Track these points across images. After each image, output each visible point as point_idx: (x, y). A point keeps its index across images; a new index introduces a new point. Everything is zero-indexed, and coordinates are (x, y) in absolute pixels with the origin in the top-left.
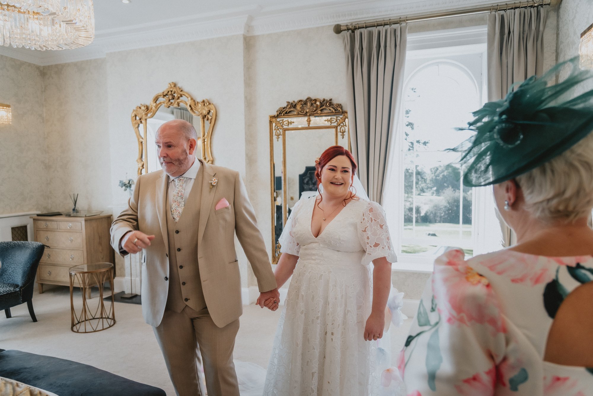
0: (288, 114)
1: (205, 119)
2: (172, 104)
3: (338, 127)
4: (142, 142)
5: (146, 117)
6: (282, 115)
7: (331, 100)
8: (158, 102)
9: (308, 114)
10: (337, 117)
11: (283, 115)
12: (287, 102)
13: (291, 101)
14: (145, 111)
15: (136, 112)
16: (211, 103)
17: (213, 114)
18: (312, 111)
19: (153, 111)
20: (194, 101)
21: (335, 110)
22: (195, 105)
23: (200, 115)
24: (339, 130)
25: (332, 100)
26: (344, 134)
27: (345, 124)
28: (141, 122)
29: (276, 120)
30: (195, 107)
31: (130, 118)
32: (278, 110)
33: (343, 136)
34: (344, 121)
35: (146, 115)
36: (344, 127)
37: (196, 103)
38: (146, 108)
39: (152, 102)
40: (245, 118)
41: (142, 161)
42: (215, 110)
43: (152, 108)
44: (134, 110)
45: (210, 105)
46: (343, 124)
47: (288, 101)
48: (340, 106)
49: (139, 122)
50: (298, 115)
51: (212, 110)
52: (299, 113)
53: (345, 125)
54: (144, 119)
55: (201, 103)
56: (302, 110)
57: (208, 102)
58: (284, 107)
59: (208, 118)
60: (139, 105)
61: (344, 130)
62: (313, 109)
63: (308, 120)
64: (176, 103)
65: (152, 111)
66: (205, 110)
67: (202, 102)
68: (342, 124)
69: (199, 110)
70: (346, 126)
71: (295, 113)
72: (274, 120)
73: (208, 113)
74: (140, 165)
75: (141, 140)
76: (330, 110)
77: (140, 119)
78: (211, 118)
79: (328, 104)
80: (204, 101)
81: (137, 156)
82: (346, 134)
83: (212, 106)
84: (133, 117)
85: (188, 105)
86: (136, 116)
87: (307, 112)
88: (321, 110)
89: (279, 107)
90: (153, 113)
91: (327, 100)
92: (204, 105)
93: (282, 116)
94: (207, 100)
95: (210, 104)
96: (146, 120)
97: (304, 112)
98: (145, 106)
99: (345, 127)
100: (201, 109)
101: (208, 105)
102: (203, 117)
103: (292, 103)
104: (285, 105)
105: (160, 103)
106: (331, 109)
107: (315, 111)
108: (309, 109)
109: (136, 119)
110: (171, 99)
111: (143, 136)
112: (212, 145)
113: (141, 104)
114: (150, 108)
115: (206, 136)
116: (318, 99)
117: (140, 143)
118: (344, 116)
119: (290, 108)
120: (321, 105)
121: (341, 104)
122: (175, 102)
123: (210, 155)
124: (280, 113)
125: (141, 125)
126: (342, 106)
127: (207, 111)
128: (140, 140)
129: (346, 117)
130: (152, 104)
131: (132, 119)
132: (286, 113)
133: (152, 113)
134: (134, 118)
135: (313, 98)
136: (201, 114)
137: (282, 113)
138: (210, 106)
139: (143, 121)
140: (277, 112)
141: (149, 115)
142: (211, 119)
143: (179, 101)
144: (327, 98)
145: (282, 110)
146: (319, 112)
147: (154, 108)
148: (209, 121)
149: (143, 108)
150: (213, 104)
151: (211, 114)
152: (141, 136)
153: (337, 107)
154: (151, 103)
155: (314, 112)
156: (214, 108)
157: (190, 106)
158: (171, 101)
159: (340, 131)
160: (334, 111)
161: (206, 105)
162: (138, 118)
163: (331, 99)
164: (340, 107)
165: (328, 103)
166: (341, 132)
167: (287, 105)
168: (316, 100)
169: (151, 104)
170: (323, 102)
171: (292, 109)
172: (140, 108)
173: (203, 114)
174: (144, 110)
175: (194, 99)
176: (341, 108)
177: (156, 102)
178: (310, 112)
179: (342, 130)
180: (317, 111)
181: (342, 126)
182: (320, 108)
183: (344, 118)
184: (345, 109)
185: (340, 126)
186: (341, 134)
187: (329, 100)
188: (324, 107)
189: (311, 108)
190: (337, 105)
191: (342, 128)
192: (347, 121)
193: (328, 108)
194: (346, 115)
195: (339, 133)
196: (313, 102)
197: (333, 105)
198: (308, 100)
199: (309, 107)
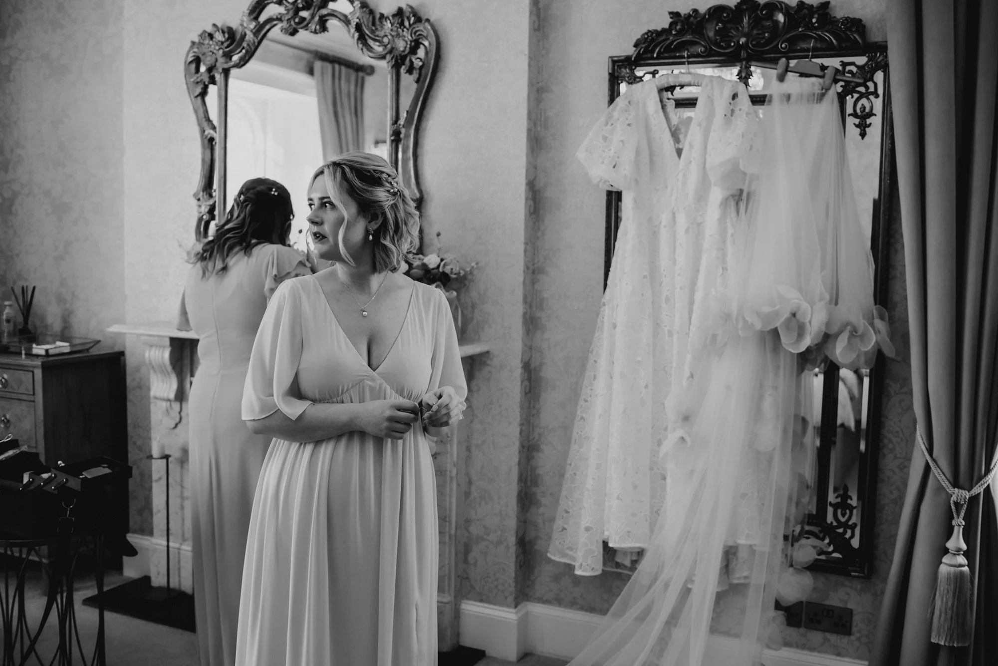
0: (673, 54)
1: (403, 70)
2: (305, 23)
3: (848, 98)
4: (211, 140)
5: (226, 62)
6: (655, 55)
7: (825, 5)
8: (262, 19)
9: (743, 54)
10: (844, 65)
11: (658, 58)
12: (670, 13)
13: (684, 10)
14: (226, 44)
15: (198, 48)
16: (424, 17)
17: (427, 53)
18: (758, 43)
19: (248, 45)
20: (371, 12)
21: (840, 41)
22: (374, 24)
23: (388, 57)
24: (849, 110)
25: (831, 5)
26: (868, 121)
27: (872, 89)
28: (213, 81)
29: (632, 71)
30: (373, 32)
31: (182, 67)
32: (638, 40)
33: (863, 128)
34: (871, 79)
35: (228, 56)
36: (868, 99)
37: (378, 16)
38: (227, 36)
39: (245, 19)
40: (530, 66)
41: (211, 196)
42: (433, 40)
43: (245, 34)
44: (193, 43)
45: (418, 24)
46: (867, 88)
47: (675, 11)
48: (856, 24)
49: (207, 80)
50: (710, 56)
51: (426, 38)
52: (711, 47)
53: (872, 93)
54: (220, 70)
55: (391, 18)
56: (722, 41)
57: (413, 16)
58: (659, 29)
59: (412, 62)
60: (210, 29)
61: (867, 110)
62: (764, 38)
63: (743, 75)
64: (317, 18)
65: (245, 44)
66: (404, 40)
67: (394, 16)
68: (862, 89)
69: (386, 40)
70: (877, 96)
71: (700, 49)
72: (625, 71)
73: (414, 50)
74: (205, 209)
75: (209, 132)
76: (821, 39)
77: (210, 70)
78: (421, 64)
79: (814, 20)
80: (400, 13)
81: (196, 179)
82: (876, 122)
83: (425, 28)
84: (191, 62)
85: (353, 24)
86: (197, 61)
87: (739, 47)
88: (792, 41)
89: (645, 31)
90: (247, 51)
91: (812, 6)
92: (402, 24)
93: (653, 58)
94: (411, 7)
95: (419, 20)
96: (226, 72)
97: (729, 46)
98: (226, 30)
99: (871, 97)
100: (393, 36)
101: (414, 23)
102: (396, 61)
103: (689, 16)
104: (664, 22)
105: (269, 20)
106: (828, 36)
107: (769, 41)
108: (745, 35)
109: (197, 70)
110: (300, 6)
111: (215, 122)
112: (419, 151)
113: (214, 25)
114: (238, 37)
115: (402, 122)
116: (780, 2)
117: (206, 141)
119: (680, 33)
120: (789, 22)
121: (860, 21)
122: (313, 16)
123: (413, 180)
124: (646, 50)
125: (213, 90)
126: (864, 27)
127: (409, 43)
128: (206, 133)
129: (877, 64)
130: (245, 25)
131: (187, 70)
132: (668, 49)
133: (244, 51)
134: (193, 66)
135: (762, 2)
136: (390, 52)
137: (653, 51)
138: (420, 27)
139: (219, 77)
140: (636, 45)
141: (235, 58)
142: (421, 68)
143: (324, 12)
145: (653, 40)
146: (783, 46)
147: (250, 36)
148: (415, 75)
149: (219, 37)
150: (428, 20)
151: (421, 53)
152: (208, 120)
153: (850, 29)
154: (242, 21)
155: (764, 45)
156: (432, 32)
157: (358, 28)
158: (304, 14)
159: (855, 110)
160: (834, 41)
161: (406, 24)
162: (203, 69)
163: (828, 3)
164: (857, 32)
165: (816, 16)
166: (855, 115)
167: (671, 24)
168: (773, 7)
169: (242, 25)
170: (797, 12)
171: (688, 37)
172: (211, 36)
173: (396, 53)
174: (222, 43)
175: (372, 6)
176: (863, 33)
177: (256, 18)
178: (753, 45)
179: (861, 108)
180: (775, 43)
181: (862, 95)
182: (785, 34)
183: (872, 66)
184: (875, 37)
185: (856, 96)
186: (857, 121)
187: (817, 7)
188: (800, 30)
189: (755, 32)
190: (845, 21)
191: (864, 101)
192: (879, 76)
193: (814, 32)
194: (880, 56)
195: (851, 117)
196: (761, 12)
197: (833, 21)
198: (745, 7)
199: (746, 30)
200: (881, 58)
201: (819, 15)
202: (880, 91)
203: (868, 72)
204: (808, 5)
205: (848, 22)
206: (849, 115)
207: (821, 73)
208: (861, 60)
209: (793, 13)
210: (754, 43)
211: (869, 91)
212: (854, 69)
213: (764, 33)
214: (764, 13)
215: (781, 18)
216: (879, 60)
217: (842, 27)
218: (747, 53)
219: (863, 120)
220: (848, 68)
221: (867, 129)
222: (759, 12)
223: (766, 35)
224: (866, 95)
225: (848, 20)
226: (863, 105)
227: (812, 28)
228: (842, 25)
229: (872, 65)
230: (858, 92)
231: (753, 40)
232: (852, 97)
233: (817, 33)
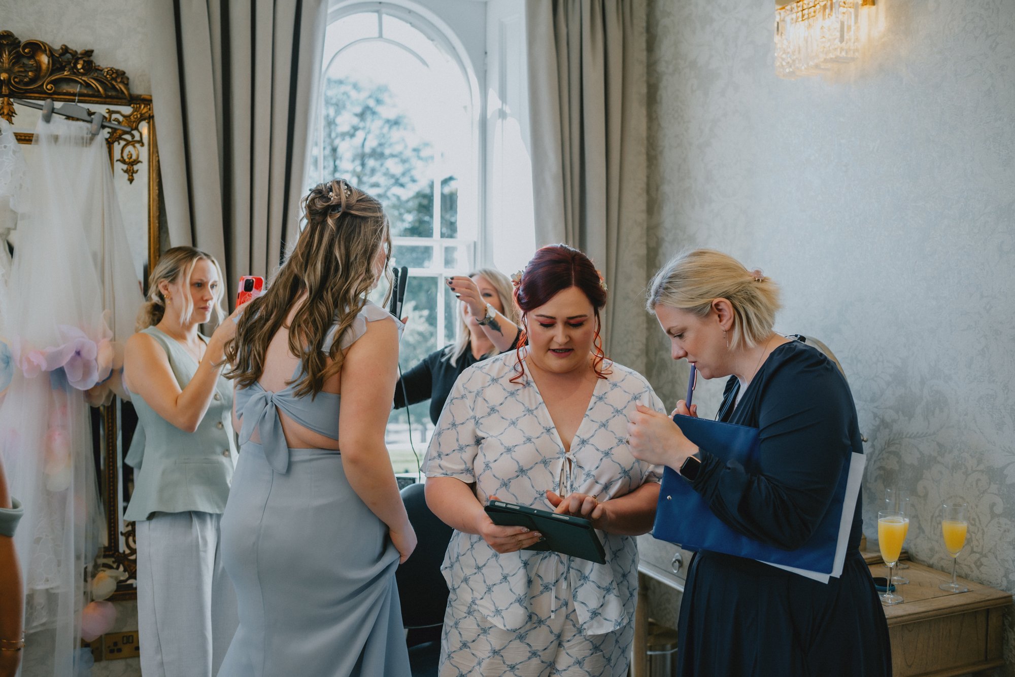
3: (116, 144)
7: (89, 53)
9: (4, 90)
10: (111, 113)
18: (21, 81)
21: (105, 90)
24: (117, 155)
25: (94, 54)
26: (135, 168)
27: (137, 138)
33: (131, 174)
34: (137, 129)
36: (134, 147)
46: (133, 136)
48: (121, 76)
53: (138, 142)
61: (134, 157)
62: (27, 76)
63: (5, 111)
68: (128, 137)
70: (143, 145)
76: (88, 85)
79: (79, 66)
82: (143, 169)
91: (76, 52)
99: (138, 145)
106: (94, 83)
107: (33, 81)
108: (6, 71)
116: (44, 44)
118: (135, 110)
120: (53, 64)
121: (123, 73)
126: (128, 79)
129: (141, 115)
135: (23, 40)
144: (78, 44)
146: (49, 87)
153: (115, 79)
155: (27, 84)
159: (122, 157)
160: (101, 89)
163: (92, 51)
164: (122, 82)
165: (81, 62)
166: (123, 162)
168: (35, 47)
170: (61, 55)
176: (127, 85)
178: (14, 81)
179: (128, 155)
180: (39, 83)
181: (128, 143)
182: (50, 75)
183: (137, 117)
184: (138, 89)
185: (123, 143)
186: (125, 167)
187: (81, 54)
188: (66, 73)
189: (16, 69)
190: (110, 71)
191: (130, 148)
192: (144, 127)
193: (80, 77)
194: (144, 107)
195: (119, 162)
196: (24, 51)
197: (98, 70)
198: (5, 42)
199: (6, 65)
200: (145, 110)
201: (84, 61)
202: (145, 140)
203: (134, 122)
204: (72, 50)
205: (113, 73)
206: (117, 161)
207: (88, 118)
208: (127, 110)
209: (58, 56)
210: (16, 80)
211: (135, 139)
212: (121, 119)
213: (27, 72)
214: (26, 51)
215: (44, 59)
216: (143, 112)
217: (108, 76)
218: (9, 89)
219: (131, 165)
220: (114, 116)
221: (134, 175)
222: (21, 50)
223: (30, 74)
224: (132, 143)
225: (113, 71)
226: (129, 152)
227: (77, 73)
228: (107, 74)
229: (137, 115)
230: (125, 140)
231: (15, 77)
232: (119, 144)
233: (83, 78)
